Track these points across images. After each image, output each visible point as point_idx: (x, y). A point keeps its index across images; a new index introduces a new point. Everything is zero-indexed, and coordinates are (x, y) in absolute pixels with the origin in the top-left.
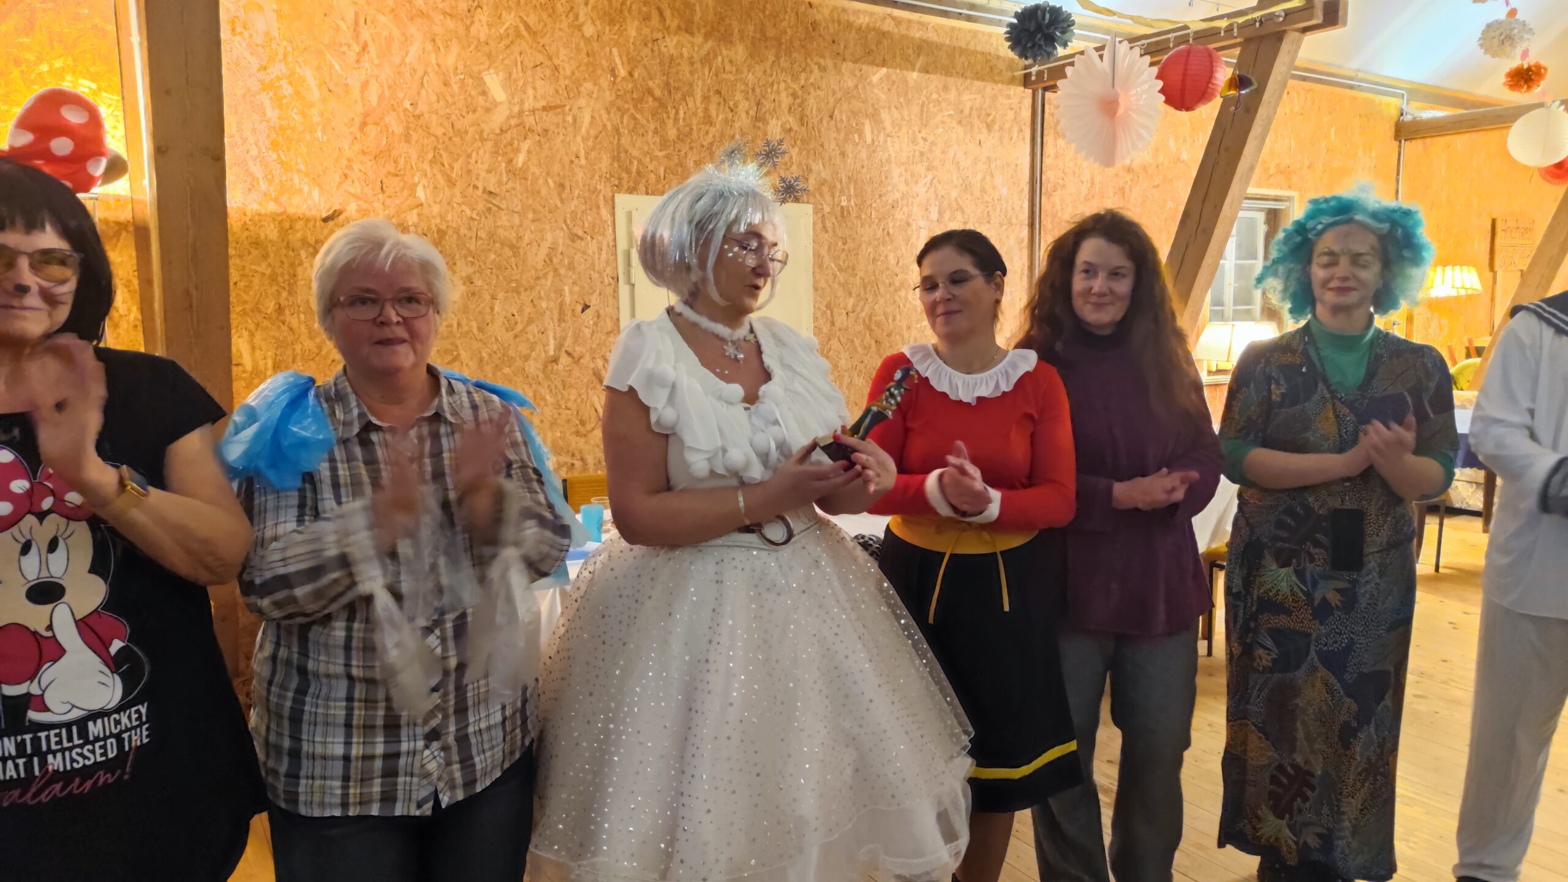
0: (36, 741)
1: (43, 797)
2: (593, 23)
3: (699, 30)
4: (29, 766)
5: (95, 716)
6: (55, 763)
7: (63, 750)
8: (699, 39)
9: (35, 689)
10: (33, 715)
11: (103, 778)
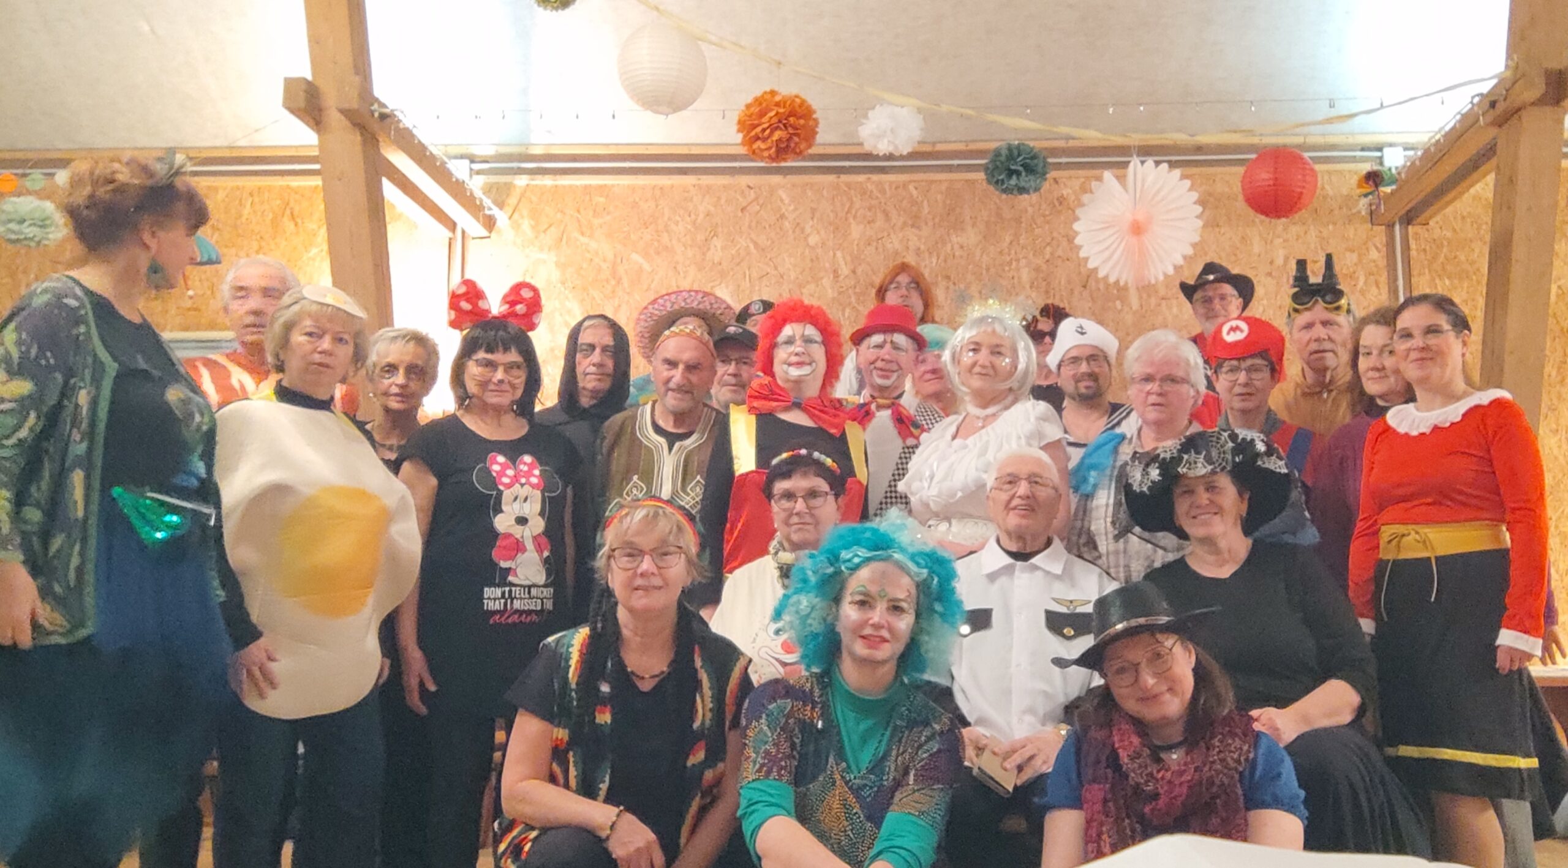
0: (510, 591)
1: (510, 621)
2: (818, 233)
3: (926, 224)
4: (506, 604)
5: (535, 586)
6: (517, 605)
7: (521, 599)
8: (926, 231)
9: (513, 567)
10: (510, 578)
11: (534, 617)
